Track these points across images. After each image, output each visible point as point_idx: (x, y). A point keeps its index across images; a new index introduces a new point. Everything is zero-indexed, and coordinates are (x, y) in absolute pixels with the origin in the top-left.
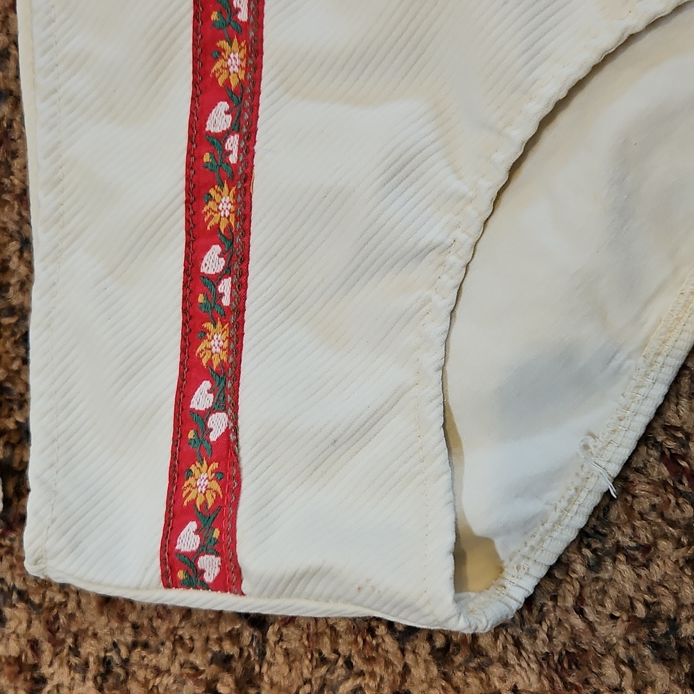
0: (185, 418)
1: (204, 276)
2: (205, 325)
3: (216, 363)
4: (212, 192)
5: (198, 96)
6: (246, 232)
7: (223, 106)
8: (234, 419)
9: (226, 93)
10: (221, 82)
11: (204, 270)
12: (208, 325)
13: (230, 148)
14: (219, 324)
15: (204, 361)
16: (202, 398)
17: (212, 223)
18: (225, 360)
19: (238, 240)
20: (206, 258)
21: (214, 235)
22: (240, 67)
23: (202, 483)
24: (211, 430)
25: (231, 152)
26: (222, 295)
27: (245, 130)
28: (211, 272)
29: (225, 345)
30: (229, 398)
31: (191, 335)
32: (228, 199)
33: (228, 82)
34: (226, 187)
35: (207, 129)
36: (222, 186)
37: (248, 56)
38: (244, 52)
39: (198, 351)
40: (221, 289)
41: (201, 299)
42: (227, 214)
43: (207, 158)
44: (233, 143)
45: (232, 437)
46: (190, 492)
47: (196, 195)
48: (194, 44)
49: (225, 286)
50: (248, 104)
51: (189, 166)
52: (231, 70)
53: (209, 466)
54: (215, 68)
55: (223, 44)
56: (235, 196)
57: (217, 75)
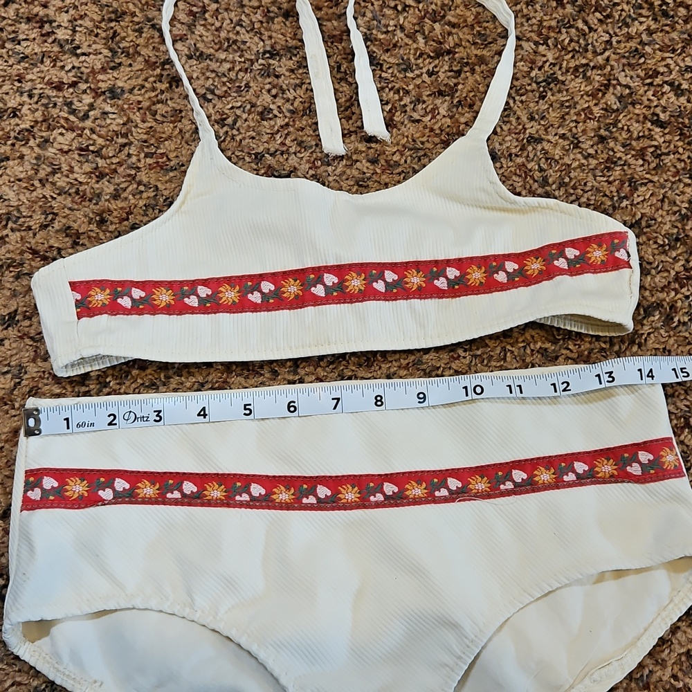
0: (111, 475)
1: (182, 483)
2: (158, 484)
3: (138, 491)
4: (223, 487)
5: (268, 478)
6: (203, 505)
7: (263, 492)
8: (110, 503)
9: (269, 493)
10: (275, 490)
11: (185, 483)
12: (157, 486)
13: (243, 496)
14: (158, 492)
15: (139, 485)
16: (121, 485)
17: (208, 487)
18: (140, 496)
19: (199, 501)
20: (191, 484)
21: (202, 488)
22: (282, 499)
23: (77, 488)
24: (104, 491)
25: (241, 496)
26: (172, 493)
27: (251, 503)
28: (184, 487)
29: (147, 496)
30: (120, 500)
31: (153, 477)
32: (219, 495)
33: (275, 493)
34: (225, 494)
35: (252, 484)
36: (225, 492)
37: (287, 503)
38: (289, 501)
39: (145, 481)
40: (176, 492)
41: (171, 482)
42: (212, 495)
43: (239, 484)
44: (245, 497)
45: (100, 503)
46: (73, 482)
47: (222, 479)
48: (292, 476)
49: (177, 495)
50: (264, 504)
51: (235, 475)
52: (280, 495)
53: (86, 491)
54: (281, 486)
55: (292, 491)
56: (220, 499)
57: (278, 488)
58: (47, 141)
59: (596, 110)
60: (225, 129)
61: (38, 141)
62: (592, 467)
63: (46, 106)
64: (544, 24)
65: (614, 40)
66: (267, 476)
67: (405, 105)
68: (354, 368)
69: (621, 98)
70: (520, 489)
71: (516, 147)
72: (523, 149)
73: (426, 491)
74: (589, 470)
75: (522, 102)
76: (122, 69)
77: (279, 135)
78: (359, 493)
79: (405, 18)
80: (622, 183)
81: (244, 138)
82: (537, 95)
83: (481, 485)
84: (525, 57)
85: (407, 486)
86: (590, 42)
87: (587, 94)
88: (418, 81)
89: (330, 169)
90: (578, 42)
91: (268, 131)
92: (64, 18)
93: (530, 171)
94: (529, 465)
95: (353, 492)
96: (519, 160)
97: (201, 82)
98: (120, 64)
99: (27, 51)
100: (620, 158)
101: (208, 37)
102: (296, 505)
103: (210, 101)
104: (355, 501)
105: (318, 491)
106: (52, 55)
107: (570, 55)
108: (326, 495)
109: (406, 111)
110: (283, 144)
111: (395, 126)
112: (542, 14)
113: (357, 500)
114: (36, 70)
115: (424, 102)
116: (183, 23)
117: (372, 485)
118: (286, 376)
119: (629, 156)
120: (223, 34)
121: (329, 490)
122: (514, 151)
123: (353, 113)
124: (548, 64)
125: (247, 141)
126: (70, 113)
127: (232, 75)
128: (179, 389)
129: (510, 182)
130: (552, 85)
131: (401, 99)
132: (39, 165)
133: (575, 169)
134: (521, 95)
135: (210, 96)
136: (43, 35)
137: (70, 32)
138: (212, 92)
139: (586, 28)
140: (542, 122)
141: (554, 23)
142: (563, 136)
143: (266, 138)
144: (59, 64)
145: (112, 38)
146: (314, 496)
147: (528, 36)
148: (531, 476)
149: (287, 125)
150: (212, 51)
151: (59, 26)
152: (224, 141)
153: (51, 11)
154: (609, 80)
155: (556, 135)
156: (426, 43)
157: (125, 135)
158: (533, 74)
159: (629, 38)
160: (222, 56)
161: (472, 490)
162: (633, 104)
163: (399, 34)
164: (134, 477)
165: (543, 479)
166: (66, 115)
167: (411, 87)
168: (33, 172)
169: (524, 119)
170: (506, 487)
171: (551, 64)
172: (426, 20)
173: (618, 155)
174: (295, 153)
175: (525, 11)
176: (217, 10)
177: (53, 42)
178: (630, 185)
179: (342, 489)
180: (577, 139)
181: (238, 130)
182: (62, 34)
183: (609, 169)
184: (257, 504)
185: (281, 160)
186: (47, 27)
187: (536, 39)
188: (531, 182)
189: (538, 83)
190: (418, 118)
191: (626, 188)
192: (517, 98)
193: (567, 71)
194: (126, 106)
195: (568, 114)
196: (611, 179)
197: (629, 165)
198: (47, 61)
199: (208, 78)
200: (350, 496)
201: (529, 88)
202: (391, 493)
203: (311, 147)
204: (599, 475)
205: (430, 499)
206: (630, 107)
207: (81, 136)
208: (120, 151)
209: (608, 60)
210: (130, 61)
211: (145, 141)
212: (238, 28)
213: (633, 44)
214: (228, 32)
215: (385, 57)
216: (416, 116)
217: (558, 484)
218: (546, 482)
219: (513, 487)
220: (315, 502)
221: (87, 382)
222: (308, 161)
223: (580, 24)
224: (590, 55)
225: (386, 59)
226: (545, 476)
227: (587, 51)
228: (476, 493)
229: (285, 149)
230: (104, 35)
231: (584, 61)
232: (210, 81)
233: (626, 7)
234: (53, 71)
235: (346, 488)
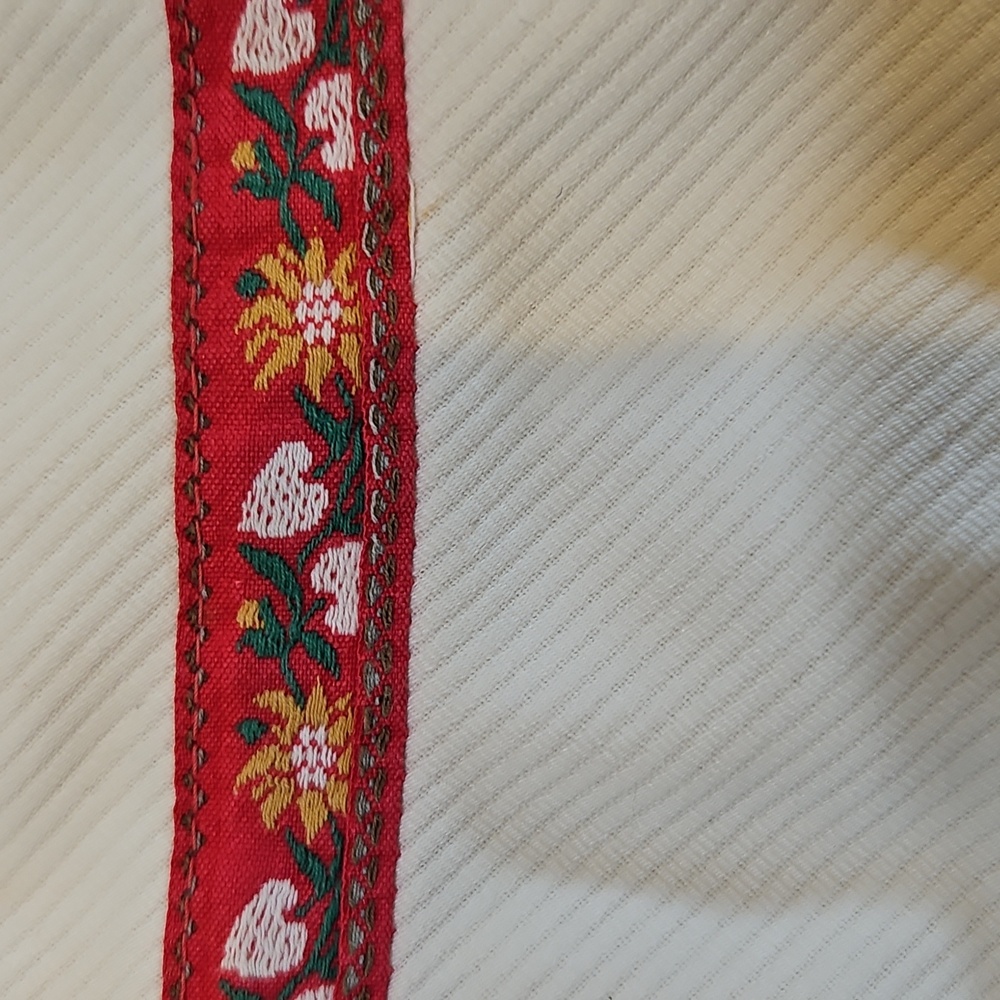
5: (192, 854)
7: (279, 894)
9: (286, 852)
10: (269, 812)
22: (331, 771)
27: (352, 980)
33: (291, 814)
37: (358, 740)
38: (344, 726)
48: (179, 699)
50: (358, 893)
52: (304, 777)
54: (248, 772)
55: (276, 700)
57: (256, 793)
78: (299, 245)
95: (289, 286)
102: (374, 679)
104: (352, 276)
105: (277, 530)
108: (308, 477)
113: (344, 260)
117: (244, 156)
121: (279, 459)
146: (313, 557)
179: (272, 368)
184: (357, 937)
200: (318, 313)
220: (355, 548)
235: (260, 340)
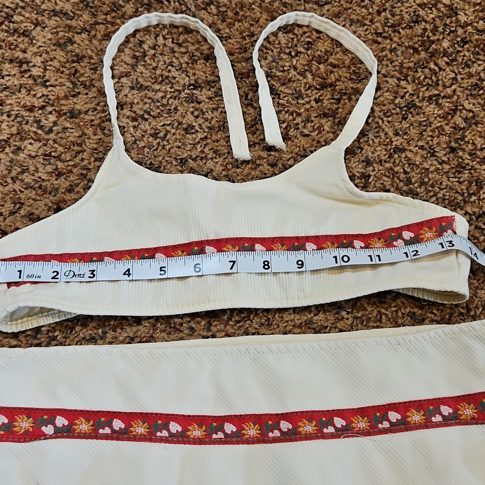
0: (53, 413)
1: (112, 420)
2: (92, 421)
3: (75, 427)
4: (146, 424)
6: (129, 439)
7: (180, 429)
8: (51, 437)
9: (185, 430)
10: (189, 427)
11: (115, 420)
12: (91, 423)
13: (163, 432)
14: (91, 428)
15: (76, 421)
16: (61, 421)
17: (134, 424)
18: (76, 432)
19: (126, 436)
20: (119, 421)
21: (129, 425)
22: (195, 435)
23: (24, 424)
24: (47, 427)
25: (161, 433)
26: (104, 429)
27: (170, 439)
28: (114, 424)
29: (83, 431)
30: (59, 435)
31: (88, 415)
32: (143, 431)
33: (190, 430)
34: (147, 430)
35: (171, 422)
36: (148, 428)
37: (199, 439)
38: (201, 437)
39: (81, 418)
40: (107, 428)
41: (103, 419)
42: (137, 431)
43: (160, 422)
44: (165, 433)
45: (42, 438)
46: (21, 419)
47: (146, 417)
48: (204, 416)
49: (107, 430)
50: (180, 439)
51: (157, 414)
52: (194, 432)
53: (31, 427)
54: (195, 425)
55: (204, 428)
56: (144, 435)
57: (192, 426)
58: (19, 149)
59: (447, 128)
60: (158, 140)
61: (12, 148)
62: (456, 410)
63: (20, 123)
64: (404, 65)
65: (459, 77)
66: (183, 415)
67: (298, 124)
68: (257, 326)
69: (466, 120)
70: (395, 428)
71: (385, 155)
72: (390, 156)
73: (316, 428)
74: (454, 412)
75: (388, 122)
76: (80, 96)
77: (200, 145)
78: (259, 430)
79: (297, 61)
80: (470, 183)
81: (172, 148)
82: (401, 116)
83: (362, 424)
84: (390, 89)
85: (300, 424)
86: (440, 78)
87: (439, 116)
88: (308, 106)
89: (238, 170)
90: (431, 79)
91: (191, 142)
92: (38, 60)
93: (397, 173)
94: (403, 407)
95: (255, 429)
96: (388, 165)
97: (140, 106)
98: (79, 93)
99: (8, 84)
100: (468, 164)
101: (147, 73)
102: (207, 440)
103: (146, 120)
104: (256, 436)
105: (225, 427)
106: (27, 86)
107: (425, 88)
108: (232, 431)
109: (298, 129)
110: (202, 152)
111: (290, 139)
112: (402, 58)
113: (258, 435)
114: (14, 97)
115: (312, 121)
116: (128, 64)
117: (270, 422)
118: (201, 333)
119: (475, 163)
120: (158, 72)
121: (234, 427)
122: (383, 158)
123: (257, 130)
124: (408, 94)
125: (174, 149)
126: (38, 128)
127: (165, 101)
128: (113, 342)
129: (381, 182)
130: (412, 110)
131: (294, 119)
132: (12, 167)
133: (432, 172)
134: (388, 117)
135: (146, 116)
136: (21, 72)
137: (42, 70)
138: (149, 114)
139: (436, 68)
140: (405, 137)
141: (411, 65)
142: (422, 147)
143: (189, 147)
144: (32, 93)
145: (74, 74)
146: (222, 432)
147: (392, 73)
148: (404, 417)
149: (206, 138)
150: (149, 84)
151: (34, 66)
152: (156, 149)
153: (28, 56)
154: (456, 106)
155: (416, 146)
156: (313, 79)
157: (80, 145)
158: (397, 101)
159: (470, 76)
160: (157, 87)
161: (355, 428)
162: (476, 124)
163: (293, 72)
164: (72, 415)
165: (414, 419)
166: (35, 130)
167: (302, 110)
168: (7, 172)
169: (391, 134)
170: (383, 426)
171: (411, 94)
172: (314, 62)
173: (466, 161)
174: (212, 159)
175: (389, 56)
176: (154, 55)
177: (29, 77)
178: (476, 185)
179: (245, 426)
180: (433, 149)
181: (168, 141)
182: (35, 72)
183: (459, 172)
184: (175, 439)
185: (201, 164)
186: (25, 67)
187: (398, 75)
188: (398, 181)
189: (401, 108)
190: (308, 133)
191: (474, 187)
192: (385, 119)
193: (423, 99)
194: (81, 124)
195: (425, 131)
196: (461, 180)
197: (475, 169)
198: (23, 91)
199: (146, 103)
200: (252, 432)
201: (394, 111)
202: (286, 430)
203: (224, 154)
204: (462, 418)
205: (319, 435)
206: (474, 126)
207: (45, 145)
208: (76, 157)
209: (454, 91)
210: (86, 91)
211: (96, 149)
212: (170, 68)
213: (474, 80)
214: (162, 70)
215: (282, 88)
216: (306, 131)
217: (427, 424)
218: (417, 422)
219: (389, 426)
220: (223, 437)
221: (38, 336)
222: (222, 165)
223: (432, 66)
224: (440, 88)
225: (283, 90)
226: (416, 417)
227: (438, 85)
228: (358, 431)
229: (203, 155)
230: (67, 72)
231: (436, 92)
232: (148, 105)
233: (467, 54)
234: (27, 98)
235: (248, 425)
